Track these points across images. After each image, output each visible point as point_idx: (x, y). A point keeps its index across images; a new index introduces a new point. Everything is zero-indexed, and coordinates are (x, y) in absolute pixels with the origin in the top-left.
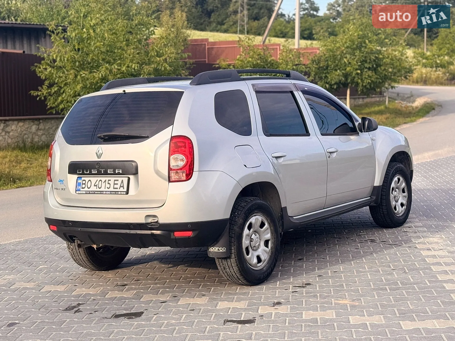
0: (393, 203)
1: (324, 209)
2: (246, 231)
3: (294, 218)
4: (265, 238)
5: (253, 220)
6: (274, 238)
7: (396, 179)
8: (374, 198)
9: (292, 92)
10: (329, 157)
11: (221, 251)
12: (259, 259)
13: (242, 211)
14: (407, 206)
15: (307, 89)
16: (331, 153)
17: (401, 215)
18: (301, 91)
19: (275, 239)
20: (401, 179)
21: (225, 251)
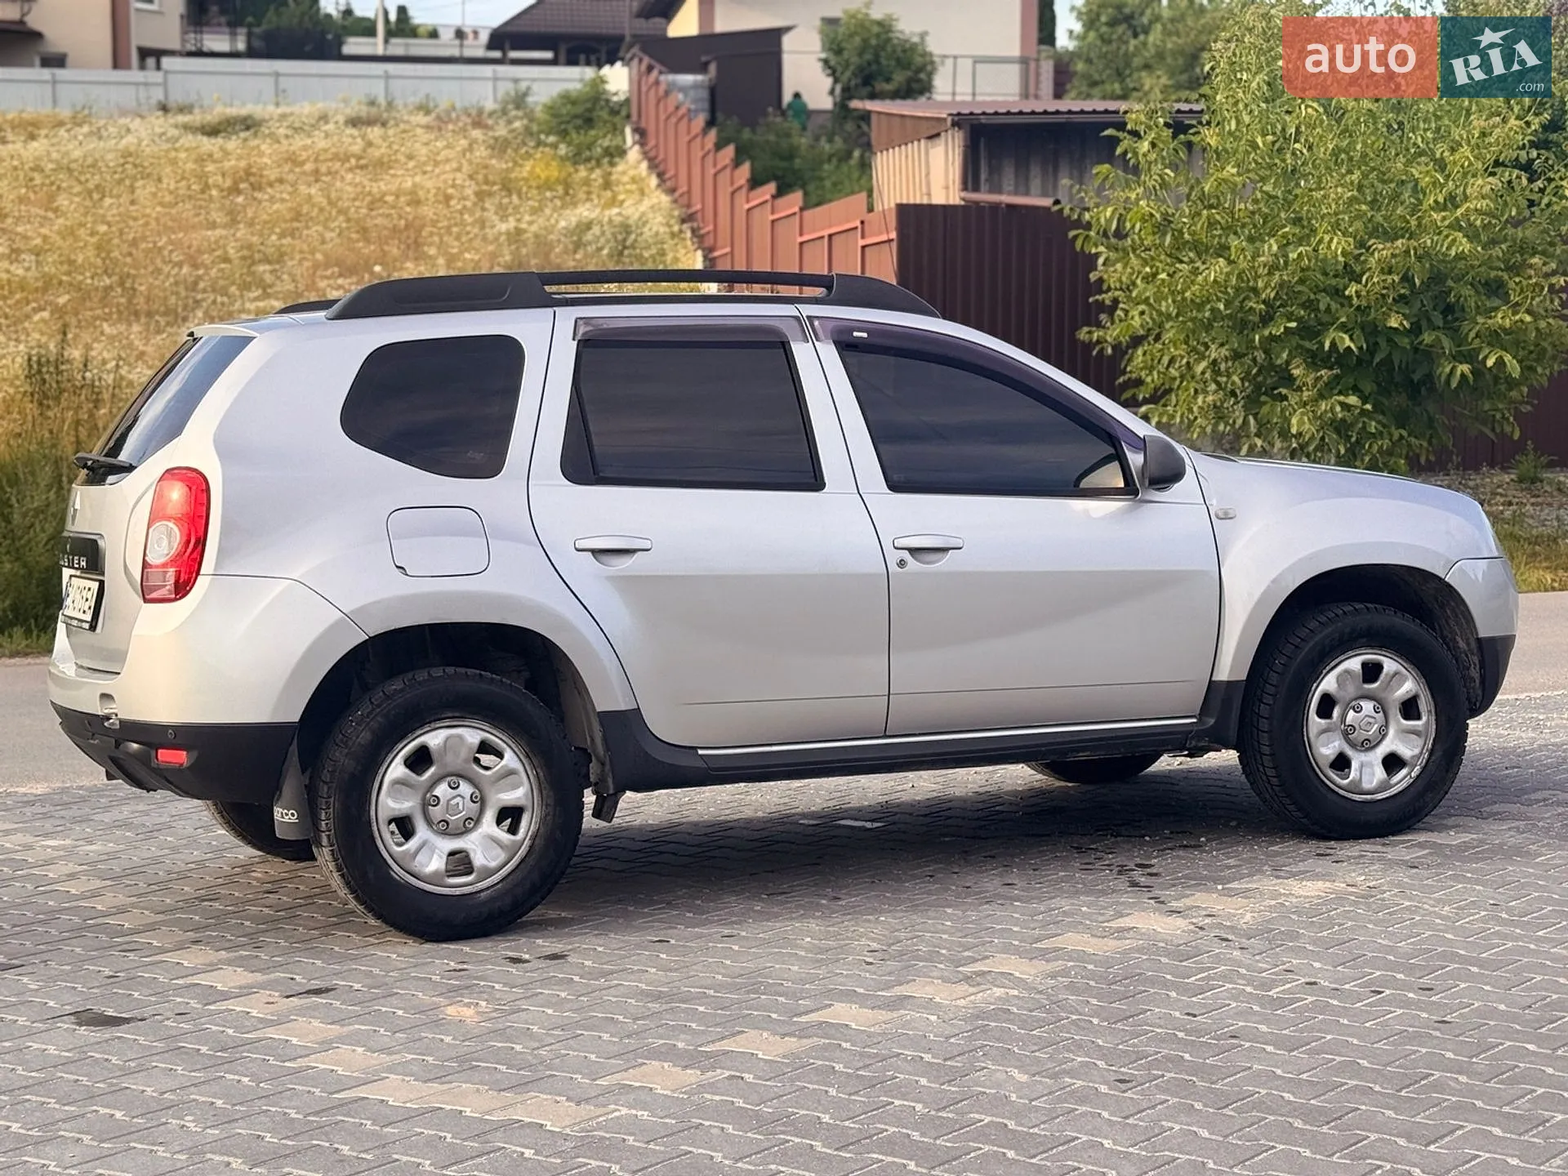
0: (1326, 748)
1: (886, 737)
2: (396, 769)
3: (700, 752)
4: (499, 799)
5: (434, 739)
6: (547, 805)
7: (1354, 664)
8: (1212, 721)
9: (785, 346)
10: (902, 563)
11: (286, 819)
12: (460, 862)
13: (378, 706)
14: (1424, 769)
15: (865, 335)
16: (913, 551)
17: (1379, 796)
18: (835, 343)
19: (550, 809)
20: (1390, 665)
21: (294, 820)
